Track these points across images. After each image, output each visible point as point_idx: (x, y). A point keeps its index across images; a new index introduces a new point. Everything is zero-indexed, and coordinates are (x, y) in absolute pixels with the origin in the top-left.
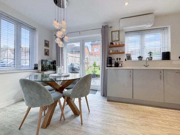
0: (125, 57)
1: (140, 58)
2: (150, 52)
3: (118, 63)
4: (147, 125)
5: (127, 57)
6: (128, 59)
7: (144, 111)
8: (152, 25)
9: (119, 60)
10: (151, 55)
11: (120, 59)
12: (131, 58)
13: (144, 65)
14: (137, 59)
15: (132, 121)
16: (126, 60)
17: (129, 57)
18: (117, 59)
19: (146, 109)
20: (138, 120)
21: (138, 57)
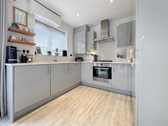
0: (35, 50)
1: (49, 53)
2: (57, 49)
3: (25, 57)
4: (72, 112)
5: (37, 50)
6: (38, 53)
7: (62, 102)
8: (59, 26)
9: (26, 53)
10: (57, 51)
11: (28, 52)
12: (41, 52)
13: (54, 60)
14: (47, 54)
15: (63, 120)
16: (36, 54)
17: (39, 51)
18: (24, 51)
19: (61, 99)
20: (65, 114)
21: (48, 52)
